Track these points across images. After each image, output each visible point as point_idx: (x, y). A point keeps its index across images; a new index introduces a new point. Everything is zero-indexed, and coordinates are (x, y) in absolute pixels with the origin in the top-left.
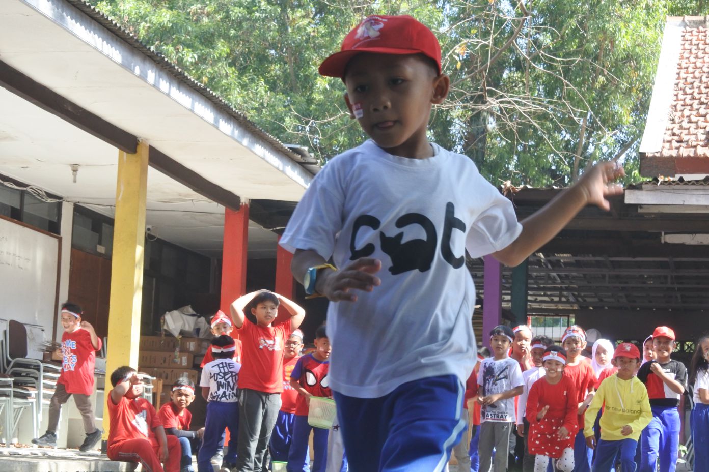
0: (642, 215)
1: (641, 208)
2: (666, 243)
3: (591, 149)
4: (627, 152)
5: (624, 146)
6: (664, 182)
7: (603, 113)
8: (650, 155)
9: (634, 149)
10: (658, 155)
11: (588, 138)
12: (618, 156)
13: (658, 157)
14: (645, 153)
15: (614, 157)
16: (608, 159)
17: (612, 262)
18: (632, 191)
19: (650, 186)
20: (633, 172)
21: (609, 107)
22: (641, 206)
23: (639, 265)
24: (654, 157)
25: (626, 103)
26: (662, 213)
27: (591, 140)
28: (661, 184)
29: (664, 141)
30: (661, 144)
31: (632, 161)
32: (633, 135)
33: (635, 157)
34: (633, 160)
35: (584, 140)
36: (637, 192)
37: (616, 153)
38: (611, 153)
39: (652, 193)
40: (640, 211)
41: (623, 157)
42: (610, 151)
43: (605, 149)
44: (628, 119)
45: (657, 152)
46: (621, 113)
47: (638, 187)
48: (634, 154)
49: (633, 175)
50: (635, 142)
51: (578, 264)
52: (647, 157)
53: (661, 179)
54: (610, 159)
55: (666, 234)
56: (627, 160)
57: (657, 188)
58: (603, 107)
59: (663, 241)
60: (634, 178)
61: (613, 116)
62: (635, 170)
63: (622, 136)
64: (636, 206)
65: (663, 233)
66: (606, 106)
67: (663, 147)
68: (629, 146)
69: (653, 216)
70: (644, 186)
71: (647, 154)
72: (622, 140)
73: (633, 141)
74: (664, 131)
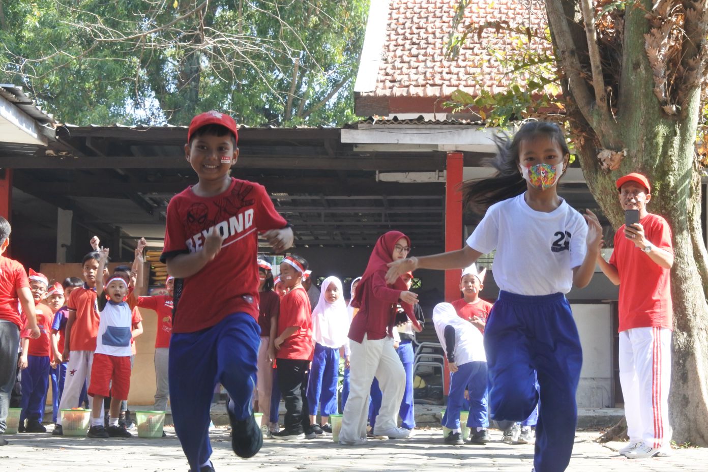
0: (357, 154)
1: (356, 147)
2: (380, 181)
3: (304, 88)
4: (339, 91)
5: (336, 85)
6: (379, 122)
7: (315, 52)
8: (365, 94)
9: (346, 89)
10: (372, 94)
11: (301, 77)
12: (330, 96)
13: (372, 97)
14: (360, 93)
15: (326, 96)
16: (320, 97)
17: (327, 200)
18: (347, 130)
19: (365, 125)
20: (346, 111)
21: (321, 46)
22: (356, 145)
23: (354, 203)
24: (369, 97)
25: (339, 43)
26: (377, 152)
27: (304, 79)
28: (376, 123)
29: (377, 81)
30: (375, 84)
31: (343, 100)
32: (345, 74)
33: (347, 96)
34: (345, 99)
35: (297, 79)
36: (353, 131)
37: (329, 92)
38: (323, 92)
39: (367, 132)
40: (355, 150)
41: (336, 95)
42: (322, 90)
43: (317, 88)
44: (340, 58)
45: (371, 92)
46: (334, 52)
47: (354, 126)
48: (346, 94)
49: (345, 114)
50: (347, 82)
51: (294, 203)
52: (362, 97)
53: (376, 118)
54: (322, 98)
55: (380, 172)
56: (339, 99)
57: (372, 127)
58: (316, 47)
59: (377, 180)
60: (347, 116)
61: (326, 55)
62: (348, 109)
63: (334, 75)
64: (351, 146)
65: (377, 172)
66: (319, 45)
67: (377, 87)
68: (341, 85)
69: (368, 155)
70: (359, 125)
71: (361, 94)
72: (334, 79)
73: (345, 80)
74: (378, 71)
